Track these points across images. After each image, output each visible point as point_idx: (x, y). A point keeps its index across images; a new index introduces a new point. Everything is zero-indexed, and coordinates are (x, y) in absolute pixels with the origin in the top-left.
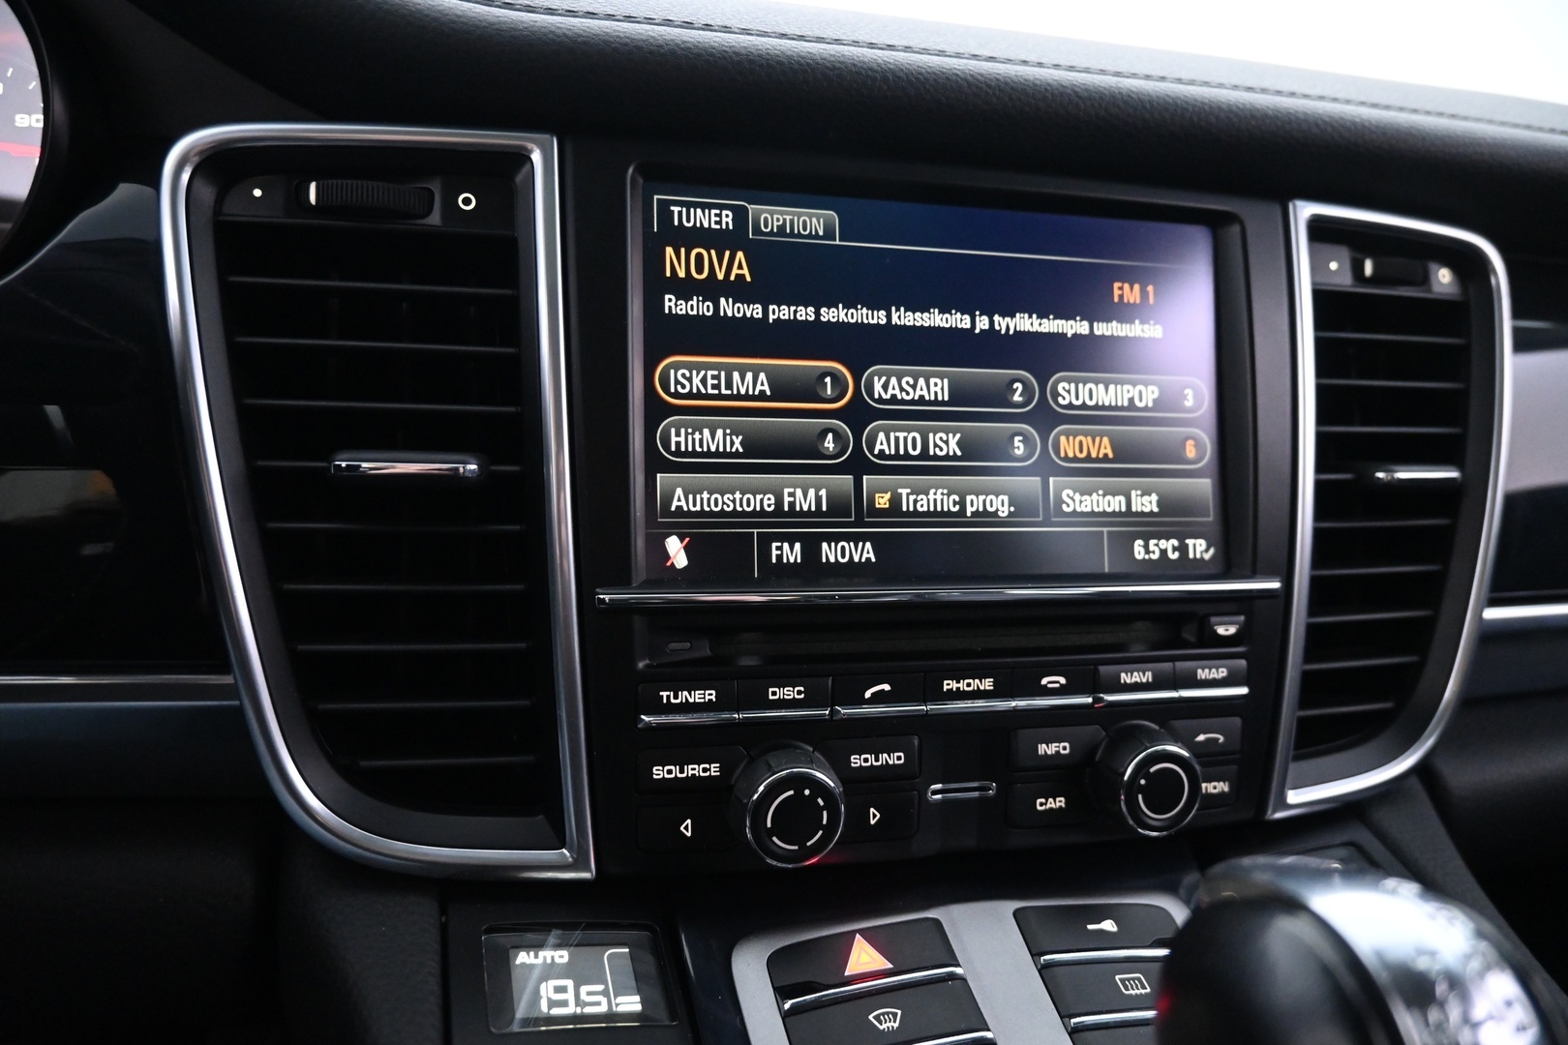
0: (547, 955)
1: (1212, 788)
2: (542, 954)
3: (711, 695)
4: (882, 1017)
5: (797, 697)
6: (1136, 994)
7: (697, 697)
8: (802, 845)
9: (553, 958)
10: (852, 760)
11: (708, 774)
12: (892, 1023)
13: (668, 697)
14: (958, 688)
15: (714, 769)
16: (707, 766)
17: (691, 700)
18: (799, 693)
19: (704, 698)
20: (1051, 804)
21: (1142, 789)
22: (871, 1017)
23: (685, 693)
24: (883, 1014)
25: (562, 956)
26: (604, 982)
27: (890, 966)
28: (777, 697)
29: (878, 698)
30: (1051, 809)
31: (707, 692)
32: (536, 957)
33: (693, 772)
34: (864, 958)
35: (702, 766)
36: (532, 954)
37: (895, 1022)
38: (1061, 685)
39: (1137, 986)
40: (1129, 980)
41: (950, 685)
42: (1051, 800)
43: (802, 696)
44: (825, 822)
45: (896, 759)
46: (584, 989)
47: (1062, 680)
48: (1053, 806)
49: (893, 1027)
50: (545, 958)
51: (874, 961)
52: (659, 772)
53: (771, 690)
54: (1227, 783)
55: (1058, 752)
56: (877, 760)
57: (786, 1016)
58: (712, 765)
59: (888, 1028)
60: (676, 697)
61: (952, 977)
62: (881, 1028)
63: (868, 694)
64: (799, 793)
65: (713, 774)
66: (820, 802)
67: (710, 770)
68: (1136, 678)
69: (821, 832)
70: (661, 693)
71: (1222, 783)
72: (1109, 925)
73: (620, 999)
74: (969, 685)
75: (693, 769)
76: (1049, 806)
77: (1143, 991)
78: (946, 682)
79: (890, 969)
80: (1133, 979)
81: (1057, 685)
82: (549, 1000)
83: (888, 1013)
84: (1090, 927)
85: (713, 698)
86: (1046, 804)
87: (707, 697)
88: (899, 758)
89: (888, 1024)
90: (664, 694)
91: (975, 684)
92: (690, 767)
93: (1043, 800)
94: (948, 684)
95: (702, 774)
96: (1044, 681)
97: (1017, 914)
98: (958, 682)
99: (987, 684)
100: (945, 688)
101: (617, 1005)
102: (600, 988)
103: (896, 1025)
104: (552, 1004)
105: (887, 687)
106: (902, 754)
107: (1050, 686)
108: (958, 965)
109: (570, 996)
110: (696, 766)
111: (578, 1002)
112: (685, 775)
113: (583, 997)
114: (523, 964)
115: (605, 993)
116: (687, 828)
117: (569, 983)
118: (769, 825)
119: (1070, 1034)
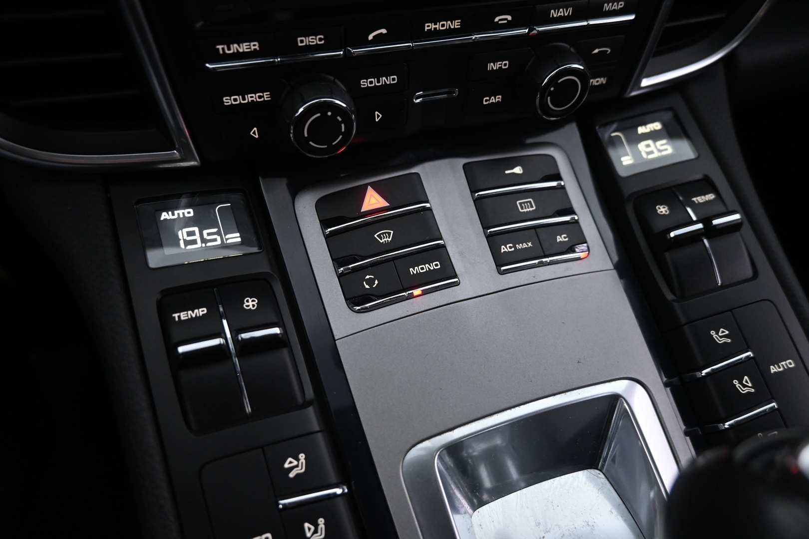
0: (180, 213)
1: (595, 82)
2: (176, 212)
3: (255, 46)
4: (382, 236)
5: (319, 43)
6: (527, 211)
7: (244, 48)
8: (330, 145)
9: (183, 213)
10: (362, 83)
11: (262, 99)
12: (388, 239)
13: (223, 49)
14: (435, 29)
15: (266, 96)
16: (261, 94)
17: (241, 50)
18: (320, 40)
19: (250, 48)
20: (493, 100)
21: (551, 94)
22: (375, 236)
23: (236, 45)
24: (383, 234)
25: (189, 213)
26: (217, 226)
27: (388, 205)
28: (304, 44)
29: (379, 40)
30: (492, 103)
31: (252, 44)
32: (173, 214)
33: (252, 99)
34: (373, 200)
35: (257, 95)
36: (170, 213)
37: (389, 238)
38: (508, 21)
39: (528, 206)
40: (524, 203)
41: (429, 26)
42: (493, 98)
43: (323, 42)
44: (343, 130)
45: (390, 80)
46: (205, 232)
47: (509, 18)
48: (494, 101)
49: (388, 241)
50: (178, 214)
51: (379, 202)
52: (228, 101)
53: (299, 39)
54: (606, 79)
55: (500, 68)
56: (378, 82)
57: (327, 237)
58: (265, 94)
59: (385, 241)
60: (229, 49)
61: (424, 208)
62: (381, 242)
63: (371, 37)
64: (324, 114)
65: (266, 99)
66: (339, 119)
67: (263, 97)
68: (562, 13)
69: (341, 137)
70: (218, 47)
71: (602, 79)
72: (518, 170)
73: (228, 236)
74: (443, 26)
75: (252, 97)
76: (491, 101)
77: (531, 209)
78: (426, 25)
79: (388, 206)
80: (527, 202)
81: (506, 22)
82: (185, 240)
83: (385, 233)
84: (507, 172)
85: (257, 47)
86: (489, 100)
87: (253, 48)
88: (394, 79)
89: (385, 239)
90: (220, 47)
91: (448, 24)
92: (249, 95)
93: (488, 98)
94: (428, 26)
95: (258, 100)
96: (497, 19)
97: (466, 167)
98: (435, 24)
99: (456, 24)
100: (426, 28)
101: (227, 239)
102: (215, 230)
103: (390, 240)
104: (187, 243)
105: (384, 31)
106: (395, 77)
107: (500, 22)
108: (427, 202)
109: (197, 237)
110: (253, 95)
111: (203, 241)
112: (246, 101)
113: (205, 236)
114: (165, 220)
115: (218, 233)
116: (255, 132)
117: (196, 229)
118: (306, 135)
119: (487, 238)
